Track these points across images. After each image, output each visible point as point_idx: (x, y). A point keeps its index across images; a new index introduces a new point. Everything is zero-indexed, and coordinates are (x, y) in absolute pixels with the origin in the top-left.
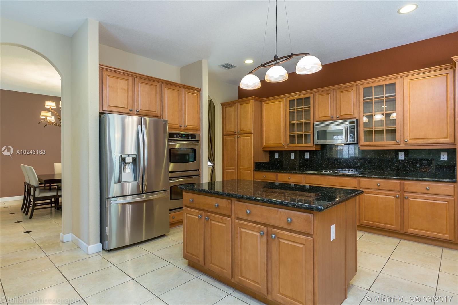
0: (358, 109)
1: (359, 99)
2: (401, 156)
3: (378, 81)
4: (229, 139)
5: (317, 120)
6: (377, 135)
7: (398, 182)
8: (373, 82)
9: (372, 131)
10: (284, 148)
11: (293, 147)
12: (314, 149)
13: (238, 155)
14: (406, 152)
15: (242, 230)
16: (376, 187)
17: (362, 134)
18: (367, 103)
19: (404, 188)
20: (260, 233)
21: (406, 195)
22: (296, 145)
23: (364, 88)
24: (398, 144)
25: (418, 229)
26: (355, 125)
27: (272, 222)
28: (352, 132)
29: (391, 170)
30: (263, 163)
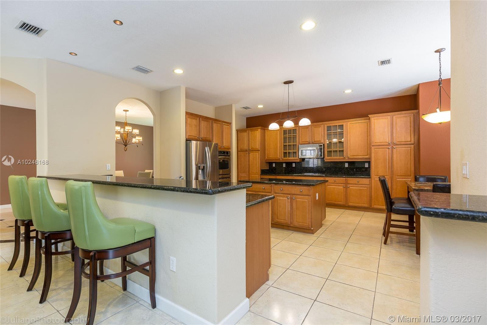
0: (324, 138)
1: (325, 132)
2: (347, 165)
3: (335, 123)
4: (242, 154)
5: (301, 143)
6: (334, 153)
7: (344, 179)
8: (331, 123)
9: (331, 151)
10: (280, 160)
11: (286, 160)
12: (299, 161)
13: (249, 164)
14: (349, 162)
15: (278, 198)
16: (334, 182)
17: (326, 153)
18: (329, 135)
19: (347, 182)
20: (288, 198)
21: (348, 185)
22: (288, 158)
23: (327, 126)
24: (344, 158)
25: (354, 203)
26: (322, 147)
27: (293, 192)
28: (321, 151)
29: (341, 173)
30: (265, 170)
